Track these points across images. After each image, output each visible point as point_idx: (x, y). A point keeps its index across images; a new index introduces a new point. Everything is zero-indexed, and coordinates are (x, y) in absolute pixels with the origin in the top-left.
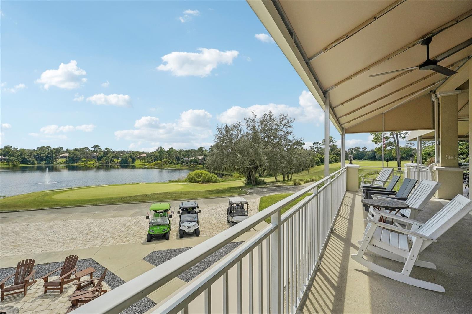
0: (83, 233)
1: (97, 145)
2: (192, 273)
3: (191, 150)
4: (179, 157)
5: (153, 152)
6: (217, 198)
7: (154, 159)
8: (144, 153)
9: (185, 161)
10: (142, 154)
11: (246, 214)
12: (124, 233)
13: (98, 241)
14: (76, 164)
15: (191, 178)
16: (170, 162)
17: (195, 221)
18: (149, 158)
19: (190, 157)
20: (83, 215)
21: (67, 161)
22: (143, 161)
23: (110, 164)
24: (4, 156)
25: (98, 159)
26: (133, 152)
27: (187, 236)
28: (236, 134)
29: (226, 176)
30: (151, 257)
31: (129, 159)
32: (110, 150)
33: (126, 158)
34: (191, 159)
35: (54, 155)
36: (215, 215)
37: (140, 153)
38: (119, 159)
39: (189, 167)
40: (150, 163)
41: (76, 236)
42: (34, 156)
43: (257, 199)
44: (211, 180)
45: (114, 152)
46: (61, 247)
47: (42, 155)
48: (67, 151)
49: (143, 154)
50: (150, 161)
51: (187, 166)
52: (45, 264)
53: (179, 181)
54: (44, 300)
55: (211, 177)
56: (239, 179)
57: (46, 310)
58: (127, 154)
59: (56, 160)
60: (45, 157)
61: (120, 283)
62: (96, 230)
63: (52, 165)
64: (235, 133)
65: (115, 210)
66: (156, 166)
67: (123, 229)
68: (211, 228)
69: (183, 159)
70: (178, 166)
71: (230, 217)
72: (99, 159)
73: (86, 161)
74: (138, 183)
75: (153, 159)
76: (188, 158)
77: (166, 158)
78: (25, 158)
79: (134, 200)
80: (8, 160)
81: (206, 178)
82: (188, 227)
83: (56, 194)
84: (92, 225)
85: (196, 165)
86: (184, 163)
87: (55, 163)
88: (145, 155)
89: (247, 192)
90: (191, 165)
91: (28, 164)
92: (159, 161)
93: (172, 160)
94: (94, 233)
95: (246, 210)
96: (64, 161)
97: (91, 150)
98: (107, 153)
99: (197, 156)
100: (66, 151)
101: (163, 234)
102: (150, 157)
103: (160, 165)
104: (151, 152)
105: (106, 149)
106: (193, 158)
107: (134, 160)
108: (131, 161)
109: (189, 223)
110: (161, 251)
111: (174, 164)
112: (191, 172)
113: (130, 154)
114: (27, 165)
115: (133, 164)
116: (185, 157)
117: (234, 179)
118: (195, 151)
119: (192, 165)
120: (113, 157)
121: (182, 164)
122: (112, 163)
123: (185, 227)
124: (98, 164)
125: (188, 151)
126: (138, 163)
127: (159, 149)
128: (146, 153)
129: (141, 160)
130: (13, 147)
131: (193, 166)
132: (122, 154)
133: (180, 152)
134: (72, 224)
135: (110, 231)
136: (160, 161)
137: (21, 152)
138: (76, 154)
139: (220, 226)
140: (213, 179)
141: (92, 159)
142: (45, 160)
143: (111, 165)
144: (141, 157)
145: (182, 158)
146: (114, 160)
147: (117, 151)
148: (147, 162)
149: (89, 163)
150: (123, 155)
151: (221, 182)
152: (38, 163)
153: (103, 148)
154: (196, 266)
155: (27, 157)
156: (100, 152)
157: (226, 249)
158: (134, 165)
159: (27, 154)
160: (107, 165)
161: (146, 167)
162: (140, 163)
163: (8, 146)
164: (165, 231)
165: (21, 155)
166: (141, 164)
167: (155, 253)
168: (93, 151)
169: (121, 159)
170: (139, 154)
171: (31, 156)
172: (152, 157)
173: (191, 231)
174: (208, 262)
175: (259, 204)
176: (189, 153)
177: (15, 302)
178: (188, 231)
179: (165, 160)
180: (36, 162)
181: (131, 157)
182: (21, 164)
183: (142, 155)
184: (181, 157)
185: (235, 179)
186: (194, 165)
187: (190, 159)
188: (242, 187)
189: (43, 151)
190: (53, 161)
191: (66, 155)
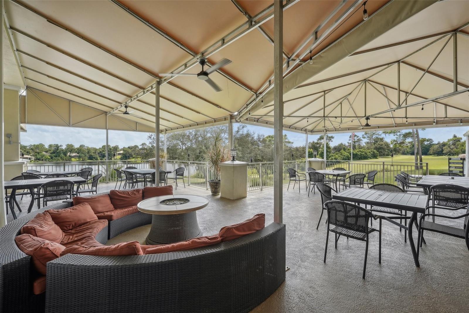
1: (144, 143)
14: (129, 160)
21: (121, 157)
35: (112, 153)
42: (98, 153)
47: (103, 152)
48: (122, 149)
59: (114, 157)
60: (105, 154)
63: (110, 161)
73: (135, 157)
78: (91, 155)
80: (79, 156)
87: (113, 159)
91: (93, 160)
96: (119, 158)
97: (140, 147)
130: (85, 146)
137: (88, 150)
138: (128, 152)
152: (101, 159)
155: (93, 154)
156: (147, 149)
159: (93, 152)
163: (82, 145)
165: (88, 153)
168: (141, 149)
171: (95, 153)
180: (98, 158)
182: (88, 160)
189: (105, 149)
190: (111, 157)
191: (122, 152)
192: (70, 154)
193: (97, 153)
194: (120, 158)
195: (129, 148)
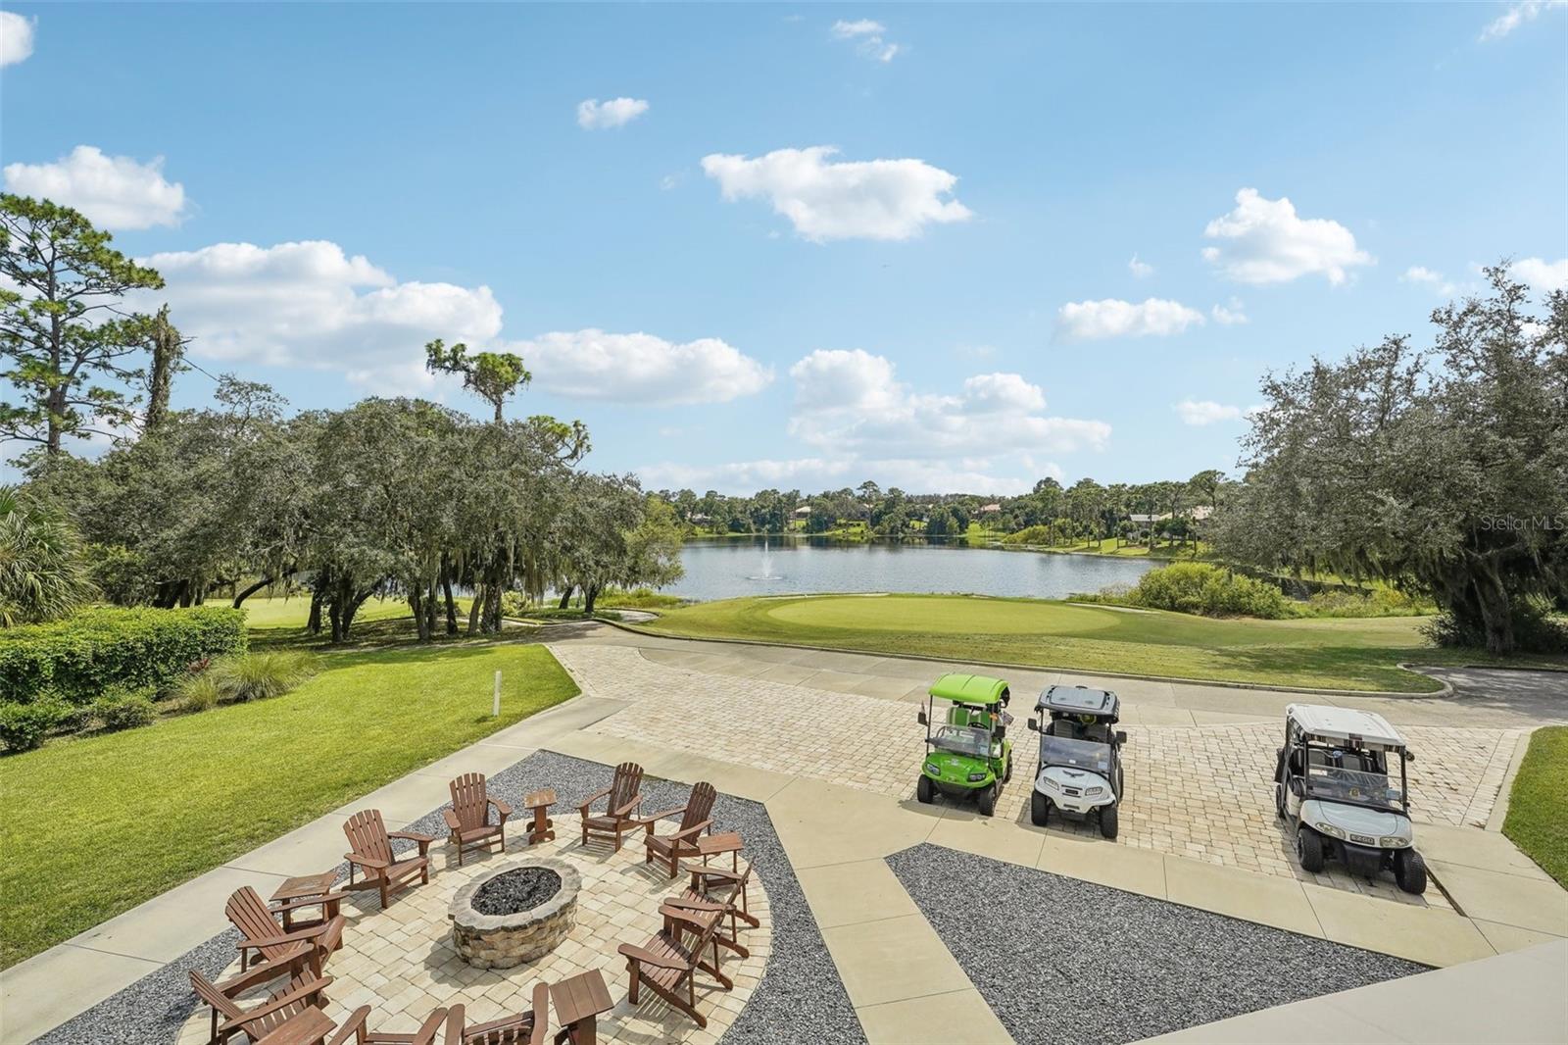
0: (774, 723)
1: (870, 482)
2: (1039, 994)
3: (1163, 484)
4: (1111, 512)
5: (1021, 497)
6: (1246, 688)
7: (1026, 518)
8: (992, 500)
9: (1135, 526)
10: (987, 505)
11: (1396, 805)
12: (867, 750)
13: (796, 756)
14: (826, 534)
15: (1155, 591)
16: (1081, 529)
17: (1101, 774)
18: (1009, 516)
19: (1160, 513)
20: (792, 673)
21: (808, 524)
22: (989, 525)
23: (901, 535)
24: (706, 515)
25: (872, 521)
26: (961, 499)
27: (1064, 825)
28: (1372, 396)
29: (1332, 594)
30: (912, 863)
31: (951, 519)
32: (900, 493)
33: (942, 515)
34: (1162, 518)
35: (784, 511)
36: (1217, 763)
37: (982, 501)
38: (925, 519)
39: (1152, 548)
40: (1012, 533)
41: (759, 727)
42: (751, 513)
43: (1512, 734)
44: (1249, 604)
45: (910, 500)
46: (722, 748)
47: (763, 511)
48: (809, 501)
49: (990, 504)
50: (1013, 524)
51: (1146, 544)
52: (677, 784)
53: (1104, 598)
54: (640, 878)
55: (1249, 595)
56: (1412, 611)
57: (633, 908)
58: (946, 504)
59: (787, 523)
60: (768, 516)
61: (800, 913)
62: (804, 723)
63: (781, 534)
64: (1368, 394)
65: (868, 672)
66: (1031, 543)
67: (867, 738)
68: (1181, 818)
69: (1128, 518)
70: (1109, 546)
71: (1292, 799)
72: (875, 519)
73: (845, 524)
74: (966, 595)
75: (1021, 519)
76: (1147, 516)
77: (1066, 516)
78: (736, 519)
79: (925, 649)
80: (711, 521)
81: (1224, 595)
82: (1064, 790)
83: (777, 607)
84: (802, 704)
85: (1184, 540)
86: (1130, 535)
87: (786, 529)
88: (997, 507)
89: (1442, 687)
90: (1159, 543)
91: (741, 532)
92: (1040, 528)
93: (1084, 523)
94: (796, 729)
95: (1395, 785)
97: (856, 495)
98: (894, 503)
99: (1187, 507)
100: (807, 500)
101: (968, 788)
102: (1012, 511)
103: (1044, 540)
104: (1016, 496)
105: (892, 491)
106: (1169, 516)
107: (963, 524)
108: (955, 526)
109: (1073, 776)
110: (950, 850)
111: (1091, 537)
112: (1155, 569)
113: (952, 505)
114: (739, 534)
115: (960, 534)
116: (1135, 512)
117: (1382, 611)
118: (1180, 486)
119: (1166, 540)
120: (907, 514)
121: (1124, 536)
122: (906, 530)
123: (1057, 784)
124: (872, 534)
125: (1147, 490)
126: (974, 532)
127: (1043, 486)
128: (1001, 501)
129: (983, 523)
130: (718, 494)
131: (1171, 545)
132: (930, 506)
133: (1117, 491)
134: (762, 693)
135: (834, 734)
136: (1045, 524)
137: (730, 505)
138: (825, 509)
139: (1231, 822)
140: (1259, 601)
141: (859, 519)
142: (769, 523)
143: (903, 538)
144: (985, 512)
145: (1124, 515)
146: (912, 523)
147: (918, 497)
148: (1003, 530)
149: (852, 530)
150: (934, 507)
151: (1301, 617)
152: (758, 530)
153: (884, 491)
154: (1063, 974)
155: (739, 516)
156: (878, 500)
157: (1237, 949)
158: (964, 538)
159: (740, 509)
160: (894, 536)
161: (999, 543)
162: (982, 534)
163: (712, 491)
164: (977, 780)
165: (730, 512)
166: (985, 537)
167: (926, 850)
168: (861, 499)
169: (928, 520)
170: (979, 502)
171: (745, 512)
172: (1017, 512)
173: (1078, 808)
174: (1121, 974)
175: (1518, 762)
176: (1150, 497)
177: (597, 859)
178: (1065, 805)
179: (1060, 521)
180: (753, 528)
181: (955, 512)
182: (730, 531)
183: (986, 508)
184: (1120, 510)
185: (1386, 609)
186: (1173, 540)
187: (1155, 518)
188: (1415, 657)
189: (765, 502)
190: (782, 524)
191: (807, 509)
192: (692, 515)
193: (748, 512)
194: (804, 528)
195: (825, 495)
